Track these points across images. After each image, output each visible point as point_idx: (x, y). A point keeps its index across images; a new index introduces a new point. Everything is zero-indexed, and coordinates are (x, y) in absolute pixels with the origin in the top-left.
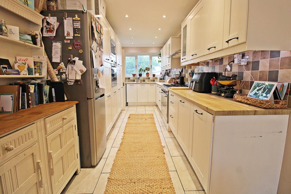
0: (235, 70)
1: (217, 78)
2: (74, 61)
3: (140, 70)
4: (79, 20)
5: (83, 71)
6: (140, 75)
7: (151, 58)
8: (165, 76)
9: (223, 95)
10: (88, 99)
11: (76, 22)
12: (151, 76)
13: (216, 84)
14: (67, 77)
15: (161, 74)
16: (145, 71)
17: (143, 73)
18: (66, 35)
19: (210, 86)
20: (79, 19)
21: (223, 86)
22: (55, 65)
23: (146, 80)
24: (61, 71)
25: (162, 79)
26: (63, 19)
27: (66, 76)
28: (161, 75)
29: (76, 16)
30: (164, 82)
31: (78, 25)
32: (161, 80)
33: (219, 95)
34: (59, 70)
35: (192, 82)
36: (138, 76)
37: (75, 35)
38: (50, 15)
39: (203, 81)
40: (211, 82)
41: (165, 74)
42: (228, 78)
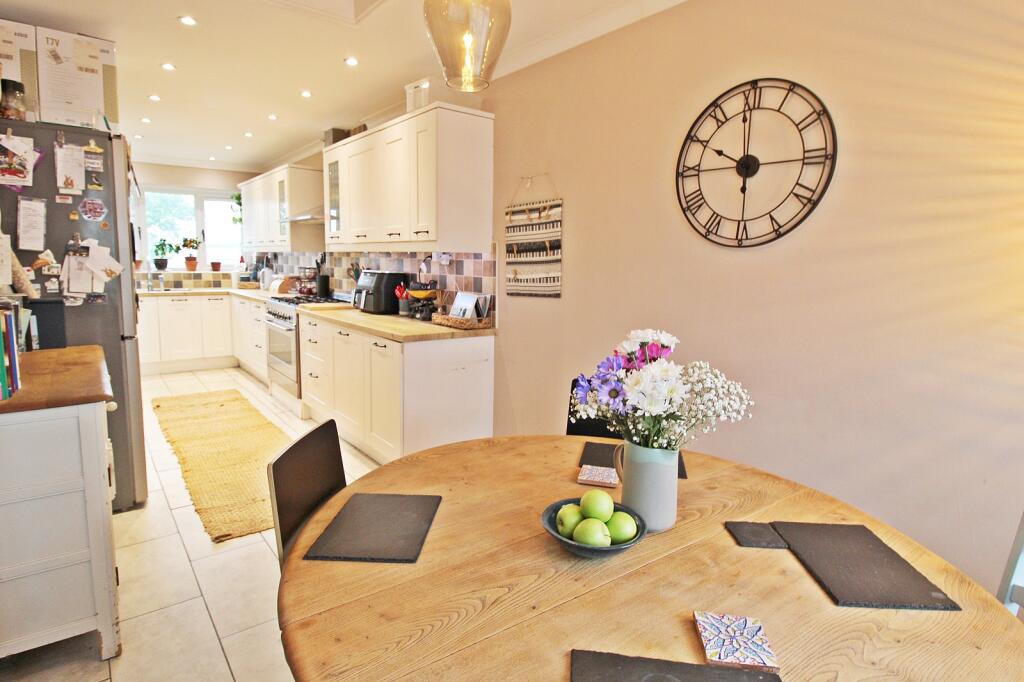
0: (435, 271)
1: (407, 285)
2: (87, 249)
3: (162, 246)
4: (100, 154)
5: (112, 273)
6: (161, 264)
7: (199, 206)
8: (257, 269)
9: (418, 316)
10: (123, 338)
11: (93, 156)
12: (204, 269)
13: (407, 296)
14: (65, 285)
15: (242, 261)
16: (178, 249)
17: (170, 256)
18: (60, 183)
19: (396, 300)
20: (100, 150)
21: (418, 300)
22: (27, 257)
23: (185, 282)
24: (45, 271)
25: (251, 279)
26: (53, 147)
27: (60, 283)
28: (244, 265)
29: (92, 143)
30: (259, 288)
31: (97, 164)
32: (246, 283)
33: (413, 317)
34: (38, 272)
35: (359, 292)
36: (154, 269)
37: (90, 187)
38: (10, 130)
39: (383, 289)
40: (397, 293)
41: (258, 261)
42: (423, 287)
